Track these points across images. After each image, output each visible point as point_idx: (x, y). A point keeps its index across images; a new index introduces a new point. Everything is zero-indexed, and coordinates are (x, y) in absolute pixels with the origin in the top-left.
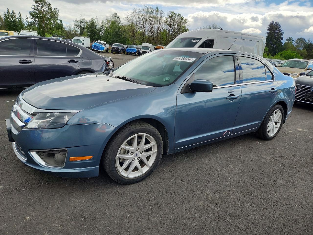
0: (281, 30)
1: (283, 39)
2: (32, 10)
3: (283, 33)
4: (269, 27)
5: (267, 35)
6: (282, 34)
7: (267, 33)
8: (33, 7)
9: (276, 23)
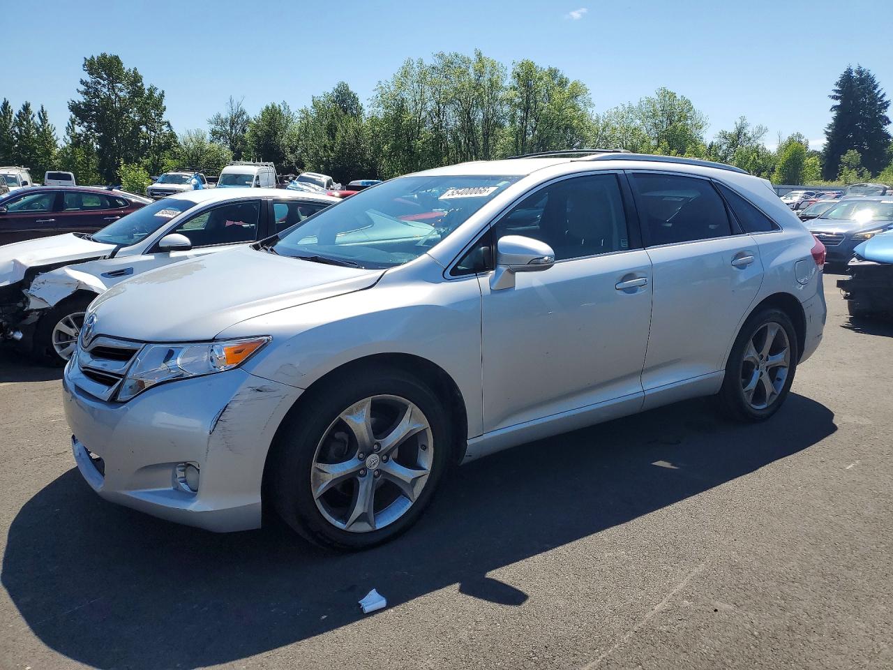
0: (879, 96)
1: (889, 122)
2: (81, 99)
3: (887, 102)
4: (837, 88)
5: (834, 114)
6: (885, 105)
7: (835, 107)
8: (82, 88)
9: (860, 72)
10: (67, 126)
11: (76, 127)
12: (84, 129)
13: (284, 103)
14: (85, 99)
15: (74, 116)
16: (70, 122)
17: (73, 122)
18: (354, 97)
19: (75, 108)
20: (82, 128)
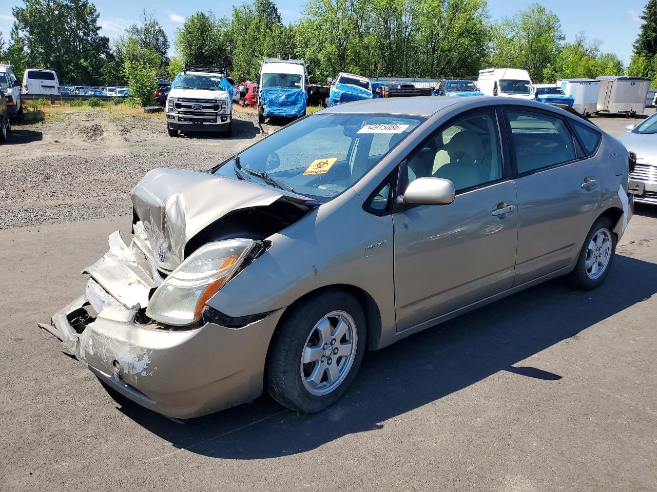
10: (12, 31)
11: (19, 31)
12: (27, 34)
13: (210, 12)
14: (27, 6)
15: (17, 22)
16: (14, 27)
17: (17, 28)
18: (274, 7)
19: (18, 14)
20: (25, 32)
